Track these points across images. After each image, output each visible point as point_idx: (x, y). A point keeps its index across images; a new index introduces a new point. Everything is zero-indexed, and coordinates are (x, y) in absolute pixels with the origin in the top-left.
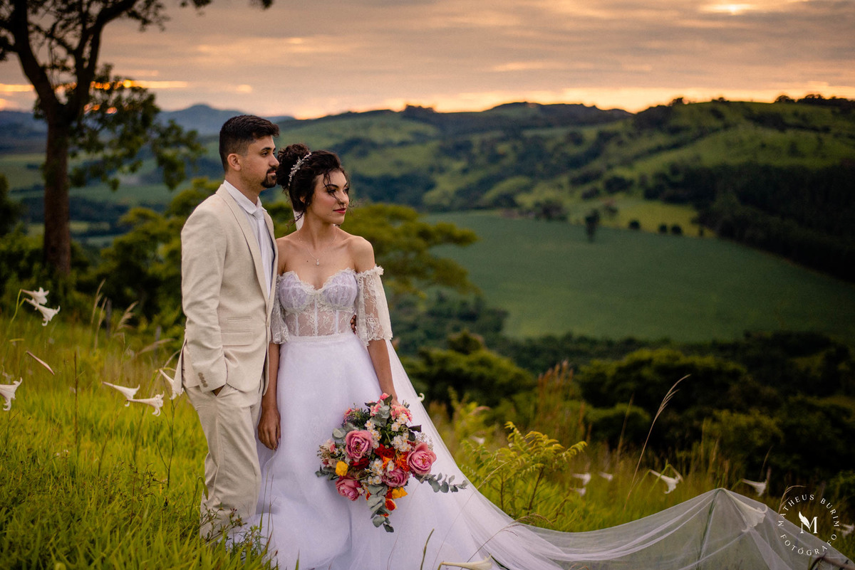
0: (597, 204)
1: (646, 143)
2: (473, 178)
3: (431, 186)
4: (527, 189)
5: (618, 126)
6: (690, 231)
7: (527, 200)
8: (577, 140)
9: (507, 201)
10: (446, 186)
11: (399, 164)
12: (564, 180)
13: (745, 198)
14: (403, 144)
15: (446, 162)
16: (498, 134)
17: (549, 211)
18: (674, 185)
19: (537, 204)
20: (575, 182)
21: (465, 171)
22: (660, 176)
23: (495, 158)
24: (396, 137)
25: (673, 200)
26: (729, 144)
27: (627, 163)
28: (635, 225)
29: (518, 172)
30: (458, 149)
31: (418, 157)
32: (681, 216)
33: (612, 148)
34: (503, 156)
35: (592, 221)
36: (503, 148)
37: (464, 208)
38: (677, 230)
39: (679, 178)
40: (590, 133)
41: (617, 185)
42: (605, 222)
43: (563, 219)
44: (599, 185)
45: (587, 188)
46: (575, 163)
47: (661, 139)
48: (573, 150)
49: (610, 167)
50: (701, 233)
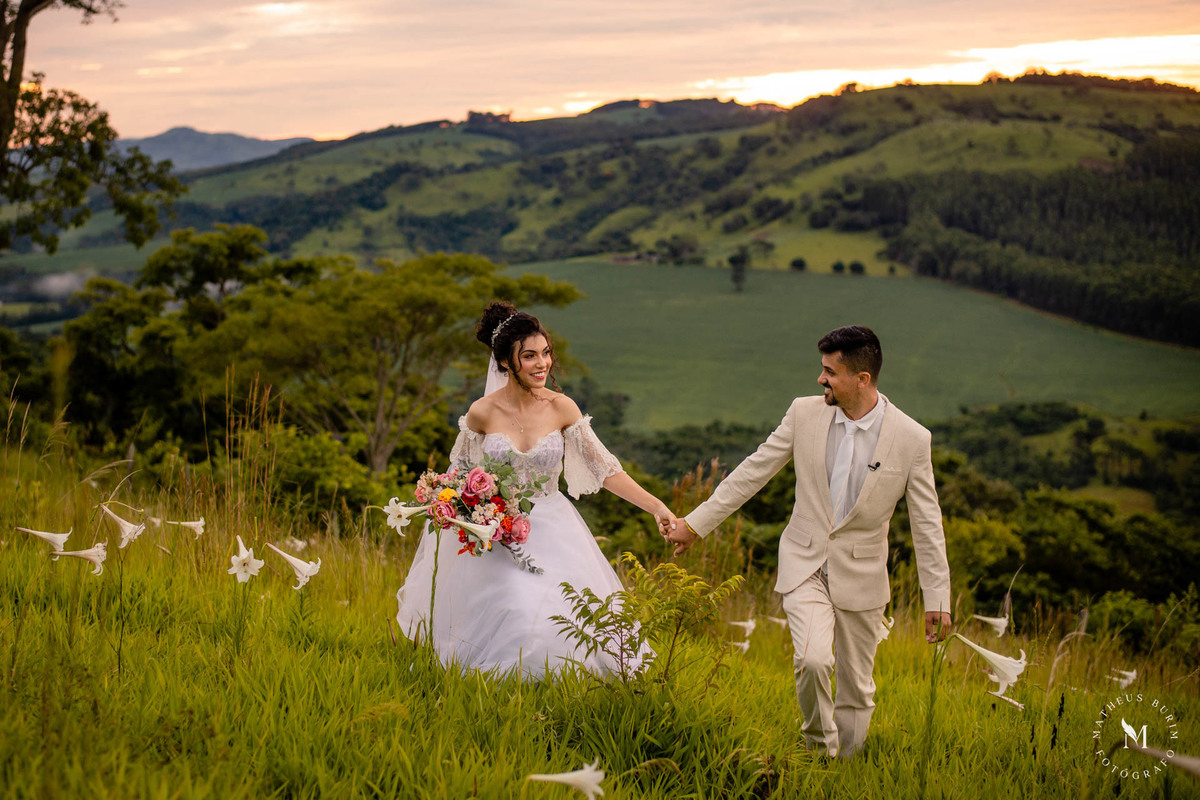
0: (745, 238)
1: (807, 150)
2: (568, 212)
3: (511, 227)
4: (645, 223)
5: (768, 128)
6: (877, 269)
7: (646, 238)
8: (711, 150)
9: (619, 241)
10: (532, 225)
11: (465, 196)
12: (697, 207)
13: (950, 221)
14: (467, 168)
15: (529, 190)
16: (601, 148)
17: (677, 253)
18: (852, 207)
19: (661, 243)
20: (711, 210)
21: (557, 202)
22: (829, 194)
23: (599, 182)
24: (459, 161)
25: (850, 227)
26: (923, 146)
27: (782, 179)
28: (799, 265)
29: (632, 200)
30: (548, 172)
31: (491, 187)
32: (863, 248)
33: (760, 159)
34: (610, 178)
35: (739, 261)
36: (608, 167)
37: (558, 255)
38: (857, 269)
39: (858, 196)
40: (729, 140)
41: (773, 211)
42: (757, 263)
43: (698, 261)
44: (746, 211)
45: (729, 217)
46: (711, 183)
47: (828, 143)
48: (707, 165)
49: (760, 186)
50: (892, 270)
